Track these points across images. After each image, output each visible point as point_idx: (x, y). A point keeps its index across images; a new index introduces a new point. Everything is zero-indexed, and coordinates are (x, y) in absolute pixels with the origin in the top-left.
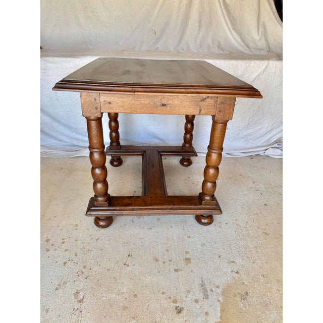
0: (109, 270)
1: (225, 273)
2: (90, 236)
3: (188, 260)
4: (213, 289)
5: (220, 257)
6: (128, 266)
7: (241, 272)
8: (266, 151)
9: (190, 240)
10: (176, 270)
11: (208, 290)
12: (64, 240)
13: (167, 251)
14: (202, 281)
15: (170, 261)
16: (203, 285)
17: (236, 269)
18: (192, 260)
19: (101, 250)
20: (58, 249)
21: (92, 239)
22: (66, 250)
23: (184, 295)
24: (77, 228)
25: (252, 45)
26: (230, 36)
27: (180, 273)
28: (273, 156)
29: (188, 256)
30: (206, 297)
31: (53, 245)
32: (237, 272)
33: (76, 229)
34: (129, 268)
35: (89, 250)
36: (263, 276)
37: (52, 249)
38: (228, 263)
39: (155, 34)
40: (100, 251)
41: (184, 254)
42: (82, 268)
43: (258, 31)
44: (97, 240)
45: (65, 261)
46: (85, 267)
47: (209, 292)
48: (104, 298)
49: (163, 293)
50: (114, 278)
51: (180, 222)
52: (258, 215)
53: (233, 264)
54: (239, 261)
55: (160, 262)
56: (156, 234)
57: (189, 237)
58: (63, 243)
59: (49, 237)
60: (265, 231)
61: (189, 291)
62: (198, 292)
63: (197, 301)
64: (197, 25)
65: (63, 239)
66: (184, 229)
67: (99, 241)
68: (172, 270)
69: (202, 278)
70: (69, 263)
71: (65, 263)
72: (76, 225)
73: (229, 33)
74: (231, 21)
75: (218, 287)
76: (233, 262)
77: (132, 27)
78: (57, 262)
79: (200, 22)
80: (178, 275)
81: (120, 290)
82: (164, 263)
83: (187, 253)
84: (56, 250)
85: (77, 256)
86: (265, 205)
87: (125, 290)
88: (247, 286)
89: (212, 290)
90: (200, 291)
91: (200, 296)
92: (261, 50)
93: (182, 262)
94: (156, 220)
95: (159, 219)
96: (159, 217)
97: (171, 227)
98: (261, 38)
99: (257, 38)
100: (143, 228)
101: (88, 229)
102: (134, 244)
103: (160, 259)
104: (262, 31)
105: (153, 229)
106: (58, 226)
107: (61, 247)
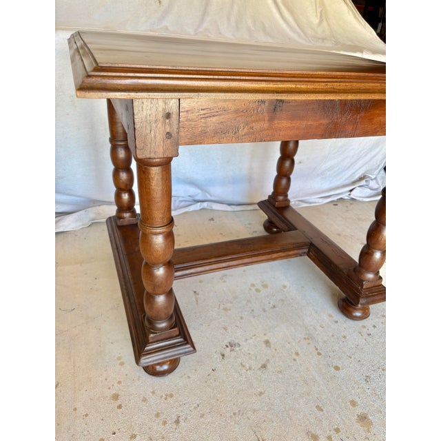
2: (158, 415)
3: (364, 420)
8: (352, 192)
9: (342, 373)
13: (319, 409)
15: (337, 430)
18: (370, 417)
21: (165, 423)
24: (119, 402)
25: (309, 32)
28: (361, 199)
29: (359, 411)
33: (120, 407)
41: (351, 407)
44: (177, 422)
51: (305, 339)
56: (280, 376)
57: (337, 368)
66: (319, 354)
67: (182, 423)
72: (116, 397)
92: (323, 39)
93: (358, 426)
94: (264, 345)
95: (267, 342)
96: (266, 338)
97: (297, 354)
98: (321, 21)
99: (316, 21)
100: (250, 369)
101: (145, 400)
102: (254, 411)
103: (319, 432)
104: (321, 11)
105: (269, 366)
106: (75, 409)
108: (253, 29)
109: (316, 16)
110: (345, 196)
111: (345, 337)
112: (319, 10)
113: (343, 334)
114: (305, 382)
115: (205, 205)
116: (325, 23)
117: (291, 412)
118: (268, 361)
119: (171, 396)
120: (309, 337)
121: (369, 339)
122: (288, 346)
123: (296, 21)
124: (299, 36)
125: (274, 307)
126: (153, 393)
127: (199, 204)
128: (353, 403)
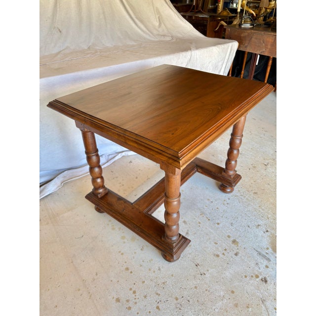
0: (196, 288)
1: (262, 236)
3: (234, 242)
5: (249, 227)
6: (205, 274)
7: (269, 230)
9: (221, 225)
10: (236, 255)
11: (265, 254)
12: (133, 290)
13: (216, 243)
14: (257, 251)
15: (226, 250)
16: (260, 254)
17: (264, 229)
18: (237, 240)
19: (172, 275)
20: (137, 300)
21: (154, 272)
22: (145, 297)
23: (257, 268)
24: (130, 271)
27: (240, 255)
29: (232, 239)
30: (269, 260)
31: (128, 301)
32: (267, 231)
33: (131, 272)
34: (208, 275)
35: (164, 283)
37: (131, 304)
38: (257, 228)
40: (173, 277)
41: (228, 239)
42: (175, 302)
44: (159, 269)
45: (155, 306)
46: (177, 299)
47: (267, 256)
48: (217, 310)
49: (246, 277)
50: (206, 290)
51: (201, 215)
53: (260, 227)
54: (261, 223)
55: (221, 256)
56: (196, 235)
57: (218, 224)
58: (134, 292)
59: (116, 297)
60: (253, 192)
61: (257, 264)
62: (262, 261)
63: (267, 267)
65: (131, 289)
66: (209, 220)
67: (162, 269)
68: (234, 256)
69: (254, 249)
70: (160, 306)
71: (158, 308)
72: (127, 269)
75: (268, 249)
76: (259, 225)
78: (150, 312)
80: (241, 257)
81: (220, 296)
82: (223, 254)
84: (136, 303)
85: (159, 295)
87: (222, 293)
89: (267, 253)
90: (262, 259)
91: (265, 262)
92: (164, 36)
93: (233, 245)
94: (183, 224)
96: (183, 220)
97: (200, 223)
98: (160, 24)
99: (157, 24)
101: (141, 266)
102: (190, 254)
103: (219, 253)
104: (159, 17)
105: (189, 233)
106: (111, 281)
107: (137, 297)
108: (122, 37)
109: (157, 21)
111: (218, 208)
112: (157, 17)
113: (216, 207)
114: (207, 234)
115: (124, 154)
116: (163, 25)
117: (205, 249)
118: (188, 230)
119: (152, 260)
120: (202, 213)
121: (228, 206)
122: (194, 221)
123: (146, 26)
124: (150, 36)
126: (143, 261)
127: (120, 154)
128: (229, 237)
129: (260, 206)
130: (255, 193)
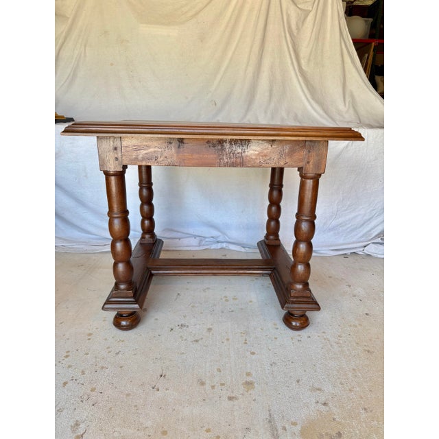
0: (128, 395)
1: (306, 405)
2: (108, 348)
3: (249, 385)
4: (287, 426)
5: (298, 381)
6: (158, 390)
7: (330, 404)
8: (366, 248)
9: (254, 357)
10: (230, 398)
11: (279, 427)
12: (69, 354)
13: (219, 370)
14: (270, 415)
15: (223, 384)
16: (271, 421)
17: (323, 399)
18: (256, 385)
19: (121, 367)
20: (59, 364)
21: (110, 352)
22: (69, 366)
23: (240, 434)
24: (90, 337)
25: (337, 117)
26: (309, 108)
27: (236, 402)
28: (375, 256)
29: (249, 379)
30: (276, 438)
32: (325, 404)
33: (89, 339)
34: (158, 394)
35: (103, 368)
36: (365, 409)
38: (311, 390)
39: (216, 104)
40: (119, 369)
41: (245, 376)
42: (88, 391)
43: (344, 100)
44: (117, 354)
45: (65, 380)
46: (93, 390)
47: (280, 431)
48: (116, 434)
49: (208, 431)
50: (136, 406)
51: (241, 333)
52: (356, 326)
53: (318, 391)
54: (327, 388)
55: (207, 387)
56: (204, 348)
57: (253, 353)
58: (67, 356)
60: (367, 348)
61: (248, 429)
62: (262, 431)
64: (267, 94)
65: (68, 352)
66: (245, 343)
67: (120, 355)
68: (224, 398)
69: (269, 411)
70: (70, 384)
71: (65, 384)
72: (90, 334)
73: (307, 104)
74: (309, 90)
75: (294, 424)
76: (319, 389)
77: (187, 98)
79: (271, 91)
80: (234, 405)
81: (142, 424)
82: (213, 387)
83: (248, 374)
85: (84, 374)
86: (367, 314)
87: (149, 423)
88: (340, 423)
89: (284, 429)
90: (266, 429)
91: (265, 436)
93: (241, 386)
94: (206, 330)
95: (210, 330)
96: (211, 327)
97: (228, 340)
99: (344, 109)
100: (186, 340)
101: (106, 340)
102: (171, 360)
103: (208, 382)
105: (200, 342)
107: (63, 362)
108: (286, 118)
109: (345, 106)
110: (359, 251)
111: (276, 338)
114: (221, 355)
115: (224, 245)
116: (351, 110)
118: (202, 339)
119: (123, 341)
120: (246, 333)
121: (297, 343)
125: (232, 311)
129: (354, 369)
130: (369, 351)
